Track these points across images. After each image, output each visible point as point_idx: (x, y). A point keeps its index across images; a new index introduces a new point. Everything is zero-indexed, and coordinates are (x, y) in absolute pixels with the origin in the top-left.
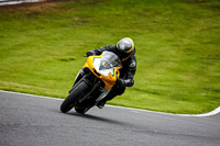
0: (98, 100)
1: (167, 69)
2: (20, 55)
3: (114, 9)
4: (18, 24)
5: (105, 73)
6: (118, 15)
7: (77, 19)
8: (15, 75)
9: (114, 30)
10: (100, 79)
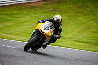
0: (43, 45)
1: (92, 32)
2: (27, 25)
3: (68, 5)
4: (26, 11)
6: (70, 8)
7: (52, 9)
8: (24, 34)
9: (68, 15)
10: (44, 35)
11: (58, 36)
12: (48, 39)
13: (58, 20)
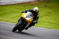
0: (25, 27)
5: (28, 19)
7: (44, 6)
10: (26, 21)
11: (36, 21)
12: (29, 24)
13: (36, 11)
